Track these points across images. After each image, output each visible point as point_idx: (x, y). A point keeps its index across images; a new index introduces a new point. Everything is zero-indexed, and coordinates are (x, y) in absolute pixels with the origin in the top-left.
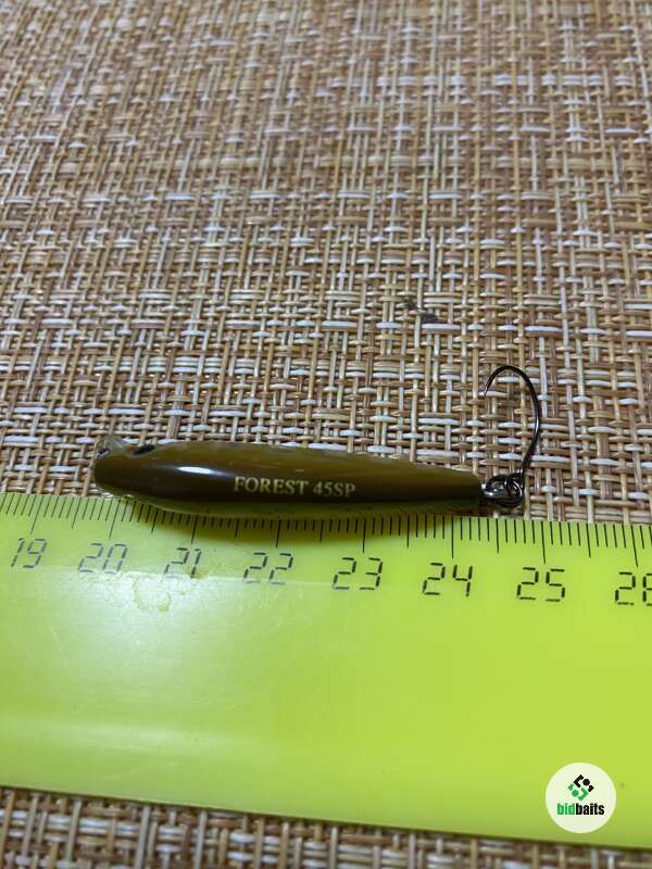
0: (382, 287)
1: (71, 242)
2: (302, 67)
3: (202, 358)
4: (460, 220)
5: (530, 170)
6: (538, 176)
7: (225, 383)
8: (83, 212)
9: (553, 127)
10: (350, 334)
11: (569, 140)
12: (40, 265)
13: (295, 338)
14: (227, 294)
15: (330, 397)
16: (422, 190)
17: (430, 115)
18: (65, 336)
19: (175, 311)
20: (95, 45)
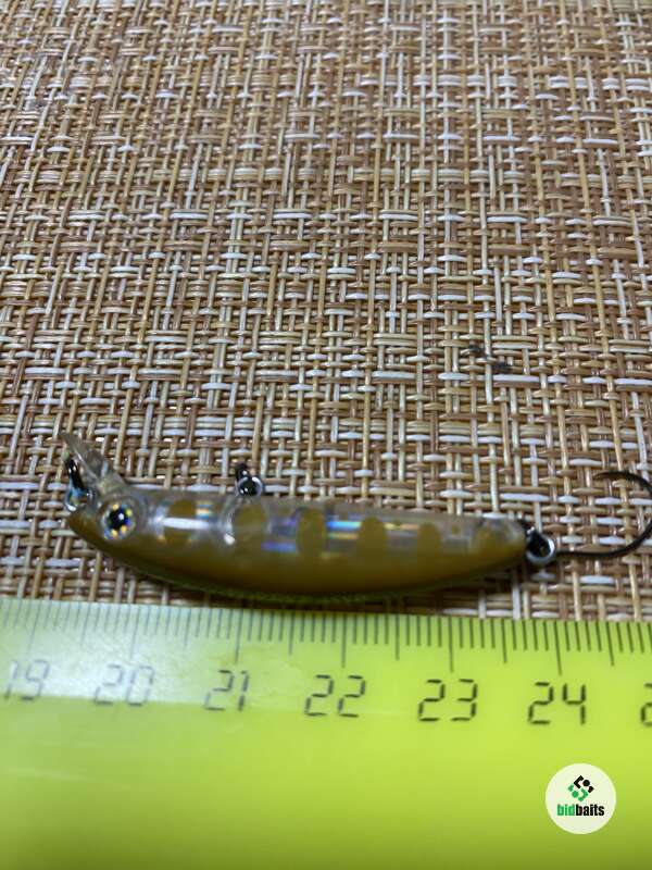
0: (441, 329)
1: (58, 270)
2: (323, 61)
3: (230, 418)
4: (526, 248)
5: (601, 189)
6: (611, 196)
7: (260, 450)
8: (70, 233)
9: (621, 138)
10: (407, 387)
11: (640, 154)
12: (19, 298)
13: (341, 393)
14: (255, 337)
15: (389, 466)
16: (478, 211)
17: (479, 121)
18: (55, 390)
19: (193, 359)
20: (75, 27)
